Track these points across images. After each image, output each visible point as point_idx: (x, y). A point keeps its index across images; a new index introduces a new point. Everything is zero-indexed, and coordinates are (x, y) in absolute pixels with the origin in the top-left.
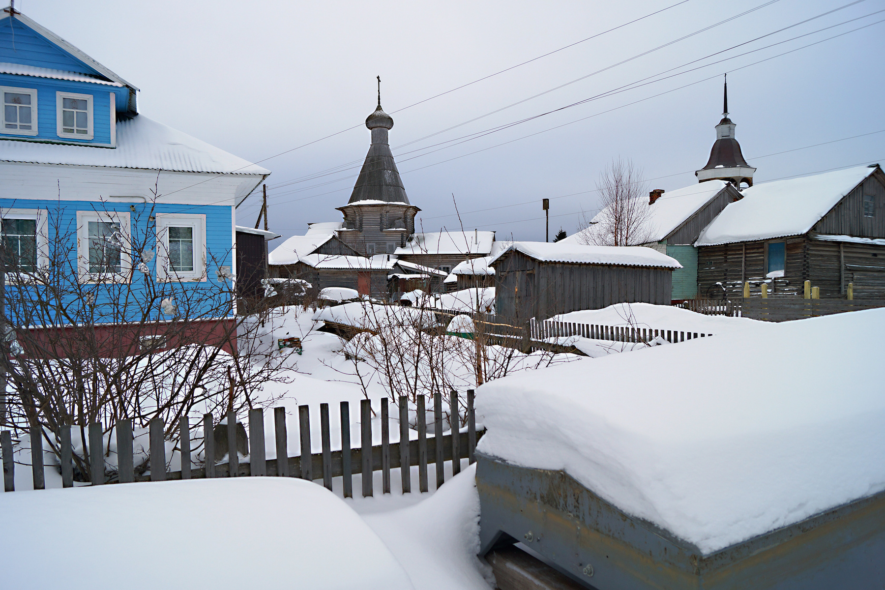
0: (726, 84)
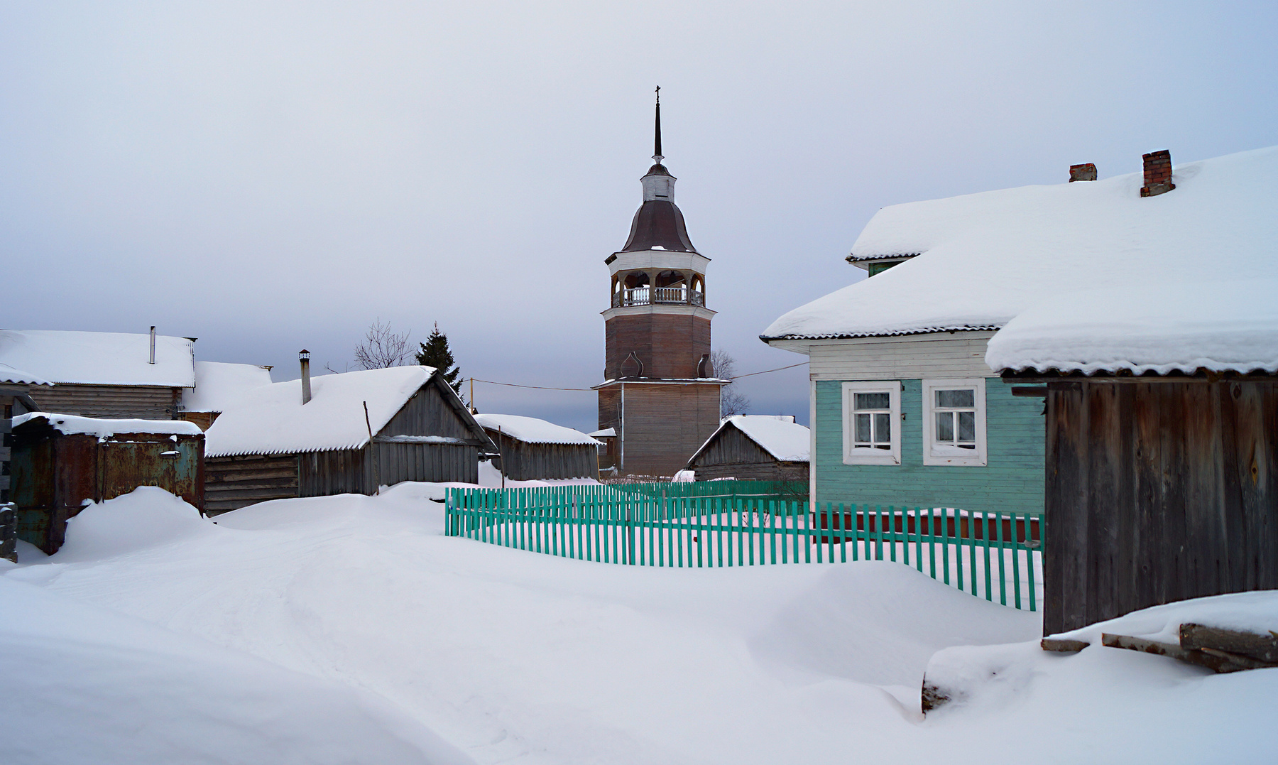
0: (658, 105)
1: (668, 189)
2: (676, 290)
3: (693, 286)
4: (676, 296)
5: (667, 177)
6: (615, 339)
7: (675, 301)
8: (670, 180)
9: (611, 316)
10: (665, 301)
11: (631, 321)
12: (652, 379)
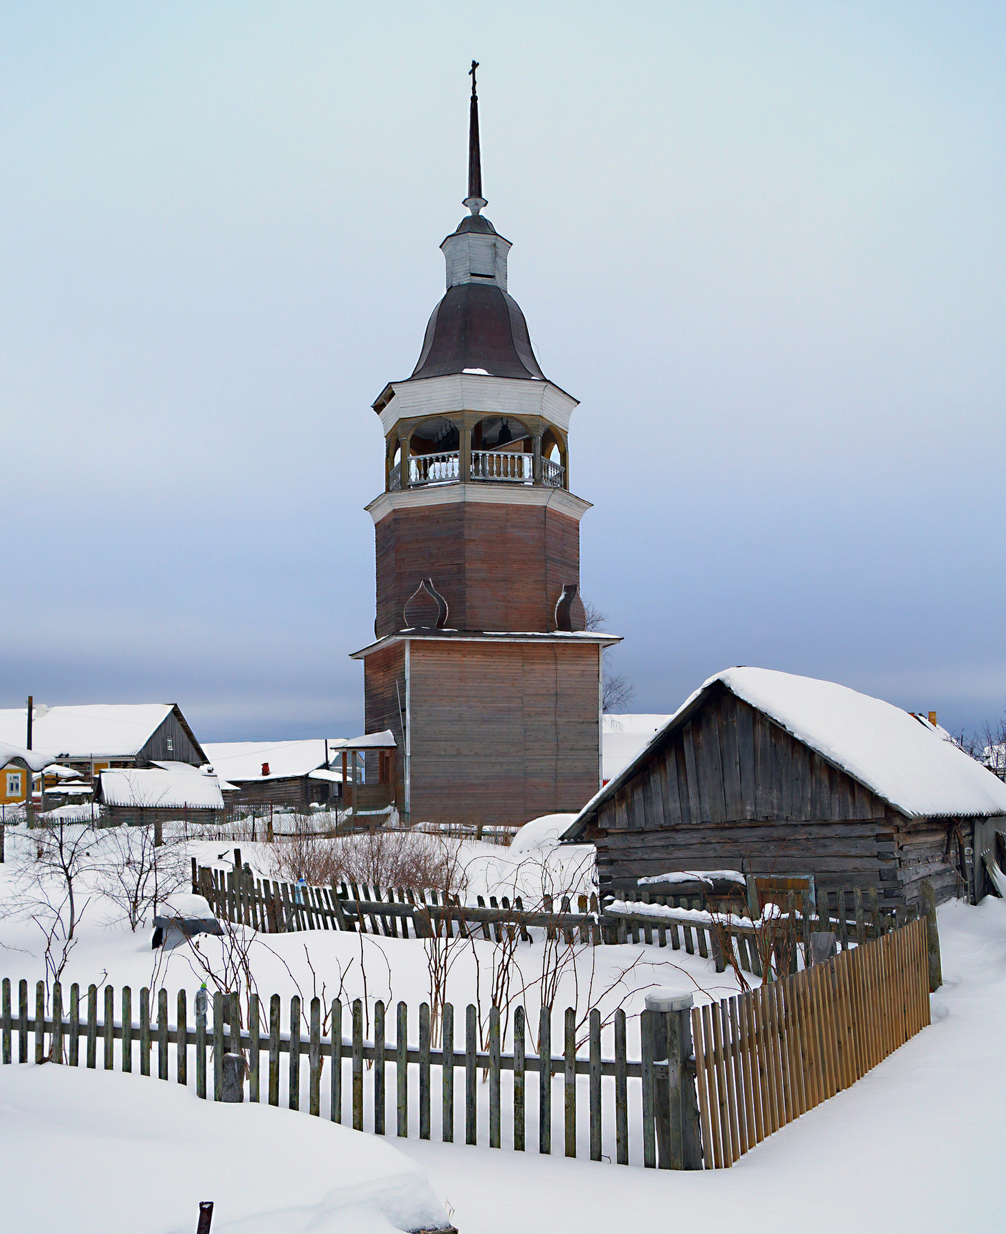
0: (474, 99)
1: (495, 262)
2: (513, 457)
3: (546, 452)
4: (513, 468)
5: (491, 239)
6: (392, 555)
7: (510, 478)
8: (500, 247)
9: (383, 512)
10: (490, 478)
11: (424, 518)
12: (464, 632)
